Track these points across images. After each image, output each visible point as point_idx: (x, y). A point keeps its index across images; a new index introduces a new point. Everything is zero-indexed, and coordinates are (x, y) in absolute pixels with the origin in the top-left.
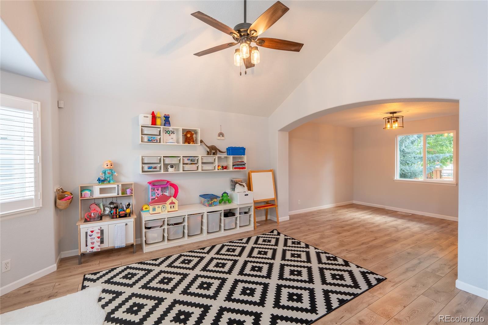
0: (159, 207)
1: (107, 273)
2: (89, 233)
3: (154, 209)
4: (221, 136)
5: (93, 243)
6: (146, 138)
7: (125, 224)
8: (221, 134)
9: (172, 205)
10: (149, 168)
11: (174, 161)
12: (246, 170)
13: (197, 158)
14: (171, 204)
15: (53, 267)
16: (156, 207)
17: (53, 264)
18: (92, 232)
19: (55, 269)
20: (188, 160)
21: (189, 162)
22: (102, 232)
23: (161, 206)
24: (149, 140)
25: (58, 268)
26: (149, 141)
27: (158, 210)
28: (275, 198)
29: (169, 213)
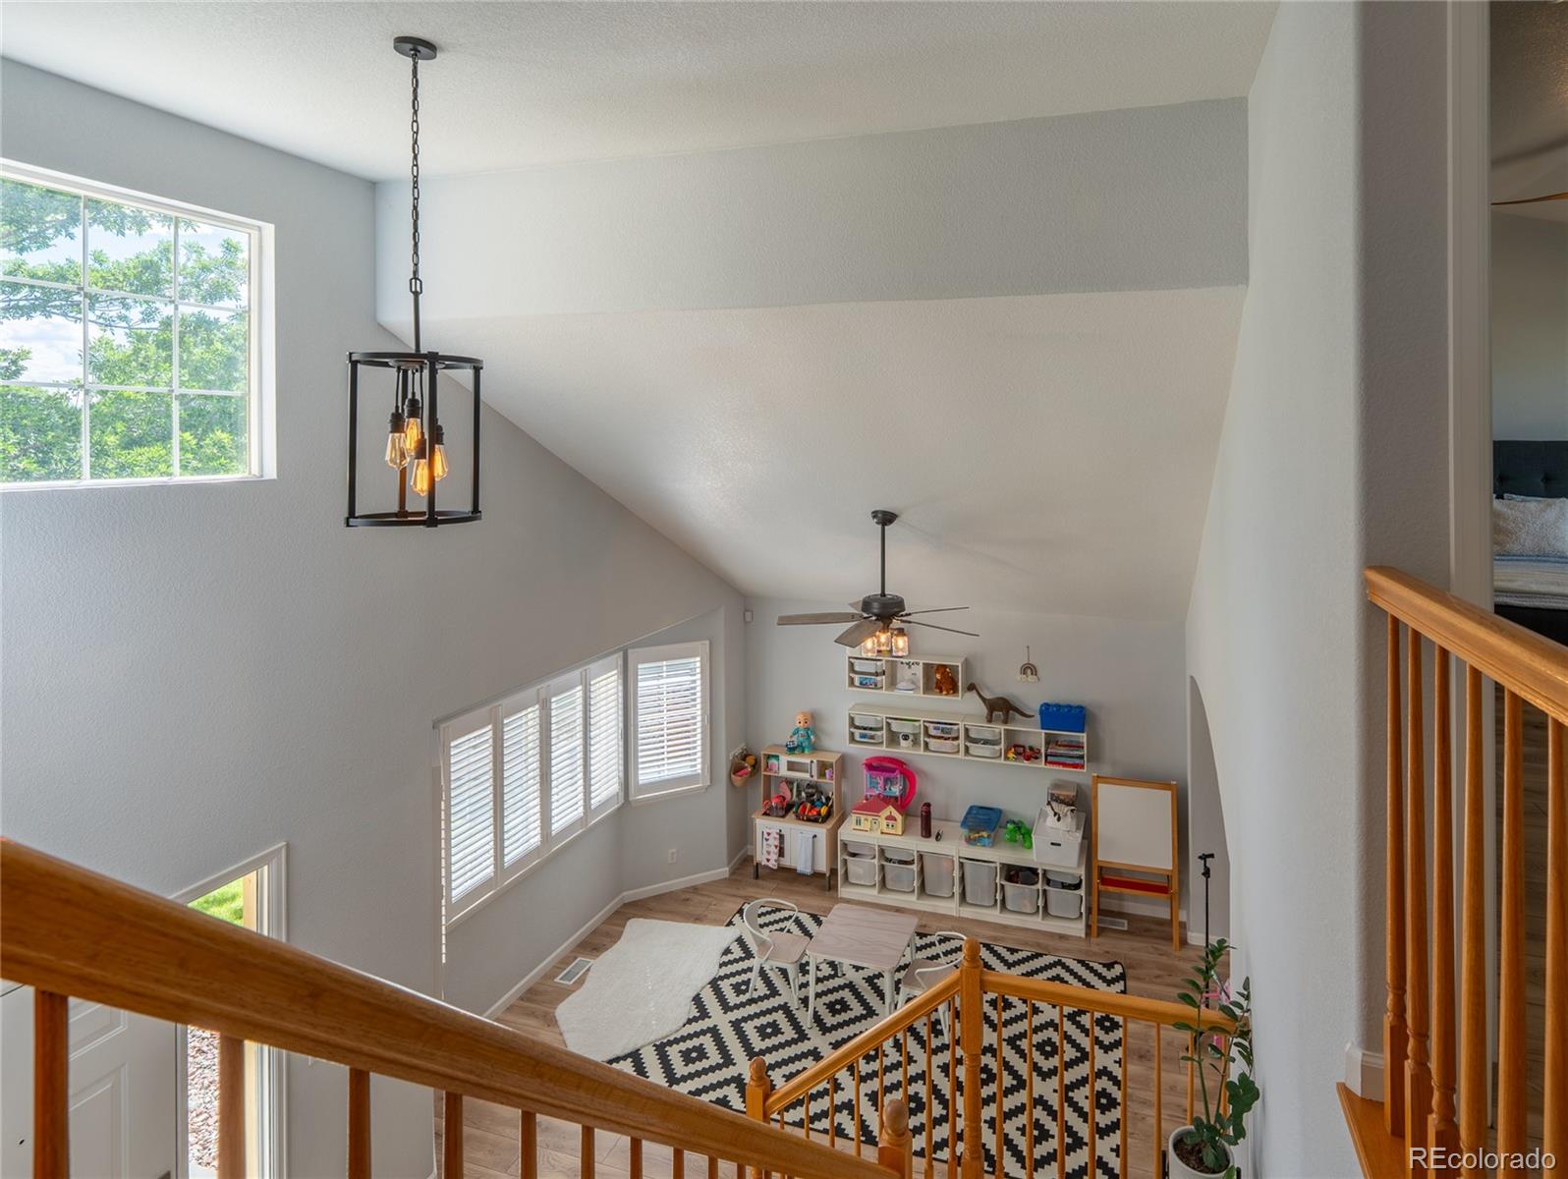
0: (866, 820)
1: (768, 913)
2: (766, 836)
3: (858, 822)
4: (1029, 671)
5: (769, 853)
6: (857, 679)
7: (813, 834)
8: (1029, 669)
9: (891, 822)
10: (863, 736)
11: (907, 728)
12: (1085, 771)
13: (955, 727)
14: (887, 818)
15: (724, 871)
16: (863, 817)
17: (723, 867)
18: (769, 834)
19: (727, 876)
20: (935, 728)
21: (939, 733)
22: (782, 837)
23: (870, 818)
24: (861, 683)
25: (733, 873)
26: (862, 685)
27: (866, 825)
28: (1172, 871)
29: (884, 836)
